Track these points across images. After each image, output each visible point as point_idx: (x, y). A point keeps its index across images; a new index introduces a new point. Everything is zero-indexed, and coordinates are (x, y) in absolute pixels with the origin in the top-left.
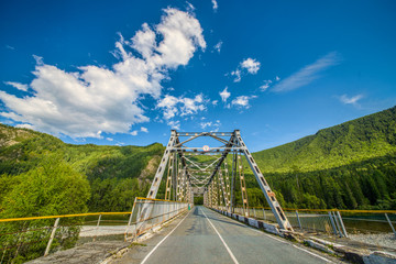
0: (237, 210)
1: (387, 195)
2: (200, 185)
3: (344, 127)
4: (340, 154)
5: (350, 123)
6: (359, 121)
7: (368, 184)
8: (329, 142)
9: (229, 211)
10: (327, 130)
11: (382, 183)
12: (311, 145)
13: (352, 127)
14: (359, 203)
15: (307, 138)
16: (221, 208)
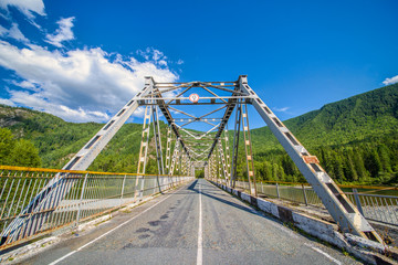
0: (238, 184)
1: (389, 168)
2: (199, 158)
3: (351, 102)
4: (343, 129)
5: (358, 97)
6: (367, 95)
7: (372, 157)
8: (333, 117)
9: (229, 185)
10: (332, 105)
11: (386, 156)
12: (315, 120)
13: (359, 101)
14: (360, 175)
15: (312, 113)
16: (220, 181)
